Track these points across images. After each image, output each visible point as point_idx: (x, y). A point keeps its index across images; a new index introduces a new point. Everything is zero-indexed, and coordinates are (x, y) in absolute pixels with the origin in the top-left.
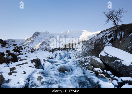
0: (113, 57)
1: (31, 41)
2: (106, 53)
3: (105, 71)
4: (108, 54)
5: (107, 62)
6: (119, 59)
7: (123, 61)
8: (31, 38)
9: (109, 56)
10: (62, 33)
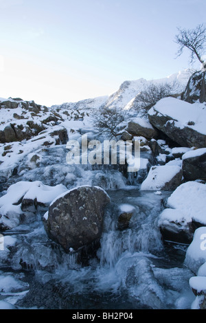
0: (163, 117)
1: (119, 97)
2: (155, 110)
3: (153, 140)
4: (157, 112)
5: (158, 126)
6: (172, 119)
7: (177, 121)
8: (117, 93)
9: (159, 114)
10: (168, 77)
